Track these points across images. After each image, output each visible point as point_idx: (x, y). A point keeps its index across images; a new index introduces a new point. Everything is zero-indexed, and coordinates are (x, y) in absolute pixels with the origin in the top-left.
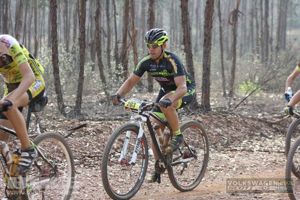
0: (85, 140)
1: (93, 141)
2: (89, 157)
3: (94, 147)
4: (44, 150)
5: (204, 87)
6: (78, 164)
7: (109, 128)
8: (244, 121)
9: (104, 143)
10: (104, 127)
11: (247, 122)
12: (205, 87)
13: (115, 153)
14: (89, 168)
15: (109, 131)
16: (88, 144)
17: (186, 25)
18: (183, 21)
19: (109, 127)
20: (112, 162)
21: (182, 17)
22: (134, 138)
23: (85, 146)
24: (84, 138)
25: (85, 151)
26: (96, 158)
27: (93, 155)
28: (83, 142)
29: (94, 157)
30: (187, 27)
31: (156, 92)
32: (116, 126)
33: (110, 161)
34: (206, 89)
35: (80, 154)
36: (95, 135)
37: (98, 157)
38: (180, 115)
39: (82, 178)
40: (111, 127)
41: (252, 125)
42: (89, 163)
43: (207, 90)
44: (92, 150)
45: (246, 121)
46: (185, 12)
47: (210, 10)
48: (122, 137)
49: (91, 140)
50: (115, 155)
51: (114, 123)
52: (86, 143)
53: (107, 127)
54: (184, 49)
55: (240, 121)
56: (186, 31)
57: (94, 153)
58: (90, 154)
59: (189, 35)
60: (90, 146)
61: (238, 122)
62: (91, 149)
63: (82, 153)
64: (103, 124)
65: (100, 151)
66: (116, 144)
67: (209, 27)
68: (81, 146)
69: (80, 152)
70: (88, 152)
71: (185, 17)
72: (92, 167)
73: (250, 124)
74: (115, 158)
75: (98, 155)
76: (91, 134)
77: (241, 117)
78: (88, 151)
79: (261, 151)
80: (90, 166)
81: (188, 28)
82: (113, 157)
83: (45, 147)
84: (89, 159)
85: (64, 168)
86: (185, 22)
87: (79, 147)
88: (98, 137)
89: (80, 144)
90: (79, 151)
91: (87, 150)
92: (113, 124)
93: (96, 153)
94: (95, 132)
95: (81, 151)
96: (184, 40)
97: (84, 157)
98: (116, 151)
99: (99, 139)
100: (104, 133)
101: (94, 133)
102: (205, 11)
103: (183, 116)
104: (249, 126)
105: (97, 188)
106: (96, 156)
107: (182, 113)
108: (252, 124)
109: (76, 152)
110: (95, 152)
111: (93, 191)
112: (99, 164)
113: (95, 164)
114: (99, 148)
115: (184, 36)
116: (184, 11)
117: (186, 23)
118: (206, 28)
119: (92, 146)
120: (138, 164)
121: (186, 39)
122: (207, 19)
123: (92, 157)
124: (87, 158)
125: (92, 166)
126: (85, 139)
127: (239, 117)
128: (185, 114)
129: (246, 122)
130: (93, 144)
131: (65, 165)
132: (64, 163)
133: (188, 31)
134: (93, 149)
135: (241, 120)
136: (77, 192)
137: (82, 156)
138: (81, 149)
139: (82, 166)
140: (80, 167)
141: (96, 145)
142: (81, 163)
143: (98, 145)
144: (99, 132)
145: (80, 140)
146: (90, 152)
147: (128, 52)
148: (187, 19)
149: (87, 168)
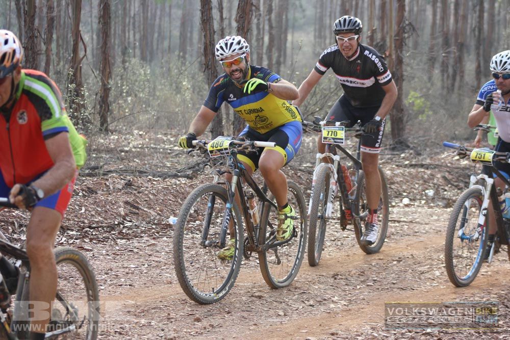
0: (79, 203)
1: (89, 204)
2: (90, 227)
3: (93, 213)
4: (25, 216)
5: (236, 123)
6: (80, 238)
7: (104, 186)
8: (296, 175)
9: (105, 207)
10: (97, 184)
11: (301, 176)
12: (239, 121)
13: (123, 221)
14: (98, 243)
15: (105, 190)
16: (83, 209)
17: (208, 26)
18: (204, 20)
19: (105, 184)
20: (127, 234)
21: (202, 14)
22: (146, 200)
23: (80, 212)
24: (75, 200)
25: (82, 220)
26: (100, 229)
27: (94, 226)
28: (75, 206)
29: (98, 228)
30: (210, 30)
31: (112, 133)
32: (114, 182)
33: (123, 233)
34: (240, 125)
35: (77, 223)
36: (86, 196)
37: (103, 227)
38: (201, 166)
39: (99, 257)
40: (108, 184)
41: (308, 181)
42: (95, 237)
43: (242, 126)
44: (91, 218)
45: (299, 174)
46: (207, 7)
47: (247, 3)
48: (128, 199)
49: (87, 203)
50: (126, 225)
51: (110, 177)
52: (80, 206)
53: (101, 184)
54: (204, 64)
55: (290, 174)
56: (208, 35)
57: (95, 221)
58: (89, 223)
59: (212, 42)
60: (87, 212)
61: (289, 176)
62: (89, 217)
63: (77, 221)
64: (95, 180)
65: (102, 219)
66: (122, 209)
67: (246, 30)
68: (74, 212)
69: (75, 221)
70: (86, 221)
71: (207, 14)
72: (103, 242)
73: (305, 180)
74: (128, 230)
75: (100, 224)
76: (80, 194)
77: (291, 169)
78: (86, 218)
79: (334, 219)
80: (99, 241)
81: (212, 30)
82: (123, 227)
83: (25, 213)
84: (91, 231)
85: (62, 243)
86: (206, 23)
87: (71, 213)
88: (96, 199)
89: (72, 209)
90: (74, 219)
91: (84, 218)
92: (109, 179)
93: (97, 222)
94: (86, 191)
95: (76, 219)
96: (205, 49)
97: (84, 228)
98: (125, 219)
99: (97, 201)
100: (98, 192)
101: (84, 192)
102: (239, 4)
103: (206, 166)
104: (304, 182)
105: (129, 270)
106: (101, 227)
107: (204, 162)
108: (308, 179)
109: (69, 220)
110: (97, 220)
111: (127, 273)
112: (110, 237)
113: (106, 238)
114: (99, 214)
115: (206, 44)
116: (206, 4)
117: (208, 23)
118: (241, 31)
119: (90, 211)
120: (167, 238)
121: (209, 48)
122: (242, 18)
123: (94, 228)
124: (88, 229)
125: (102, 240)
126: (78, 201)
127: (289, 168)
128: (209, 164)
129: (299, 176)
130: (90, 209)
131: (61, 239)
132: (59, 237)
133: (212, 35)
134: (92, 215)
135: (293, 174)
136: (106, 276)
137: (80, 227)
138: (76, 216)
139: (87, 240)
140: (85, 242)
141: (94, 210)
142: (83, 237)
143: (97, 210)
144: (91, 191)
145: (71, 203)
146: (88, 220)
147: (79, 68)
148: (210, 17)
149: (96, 244)
